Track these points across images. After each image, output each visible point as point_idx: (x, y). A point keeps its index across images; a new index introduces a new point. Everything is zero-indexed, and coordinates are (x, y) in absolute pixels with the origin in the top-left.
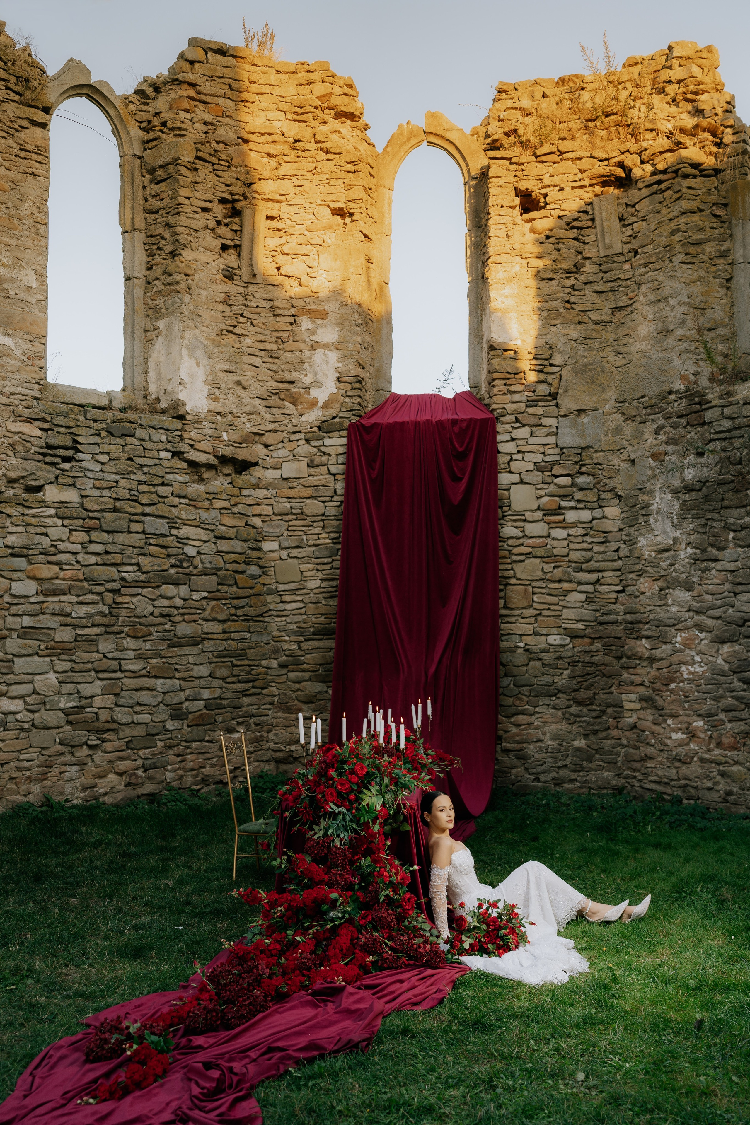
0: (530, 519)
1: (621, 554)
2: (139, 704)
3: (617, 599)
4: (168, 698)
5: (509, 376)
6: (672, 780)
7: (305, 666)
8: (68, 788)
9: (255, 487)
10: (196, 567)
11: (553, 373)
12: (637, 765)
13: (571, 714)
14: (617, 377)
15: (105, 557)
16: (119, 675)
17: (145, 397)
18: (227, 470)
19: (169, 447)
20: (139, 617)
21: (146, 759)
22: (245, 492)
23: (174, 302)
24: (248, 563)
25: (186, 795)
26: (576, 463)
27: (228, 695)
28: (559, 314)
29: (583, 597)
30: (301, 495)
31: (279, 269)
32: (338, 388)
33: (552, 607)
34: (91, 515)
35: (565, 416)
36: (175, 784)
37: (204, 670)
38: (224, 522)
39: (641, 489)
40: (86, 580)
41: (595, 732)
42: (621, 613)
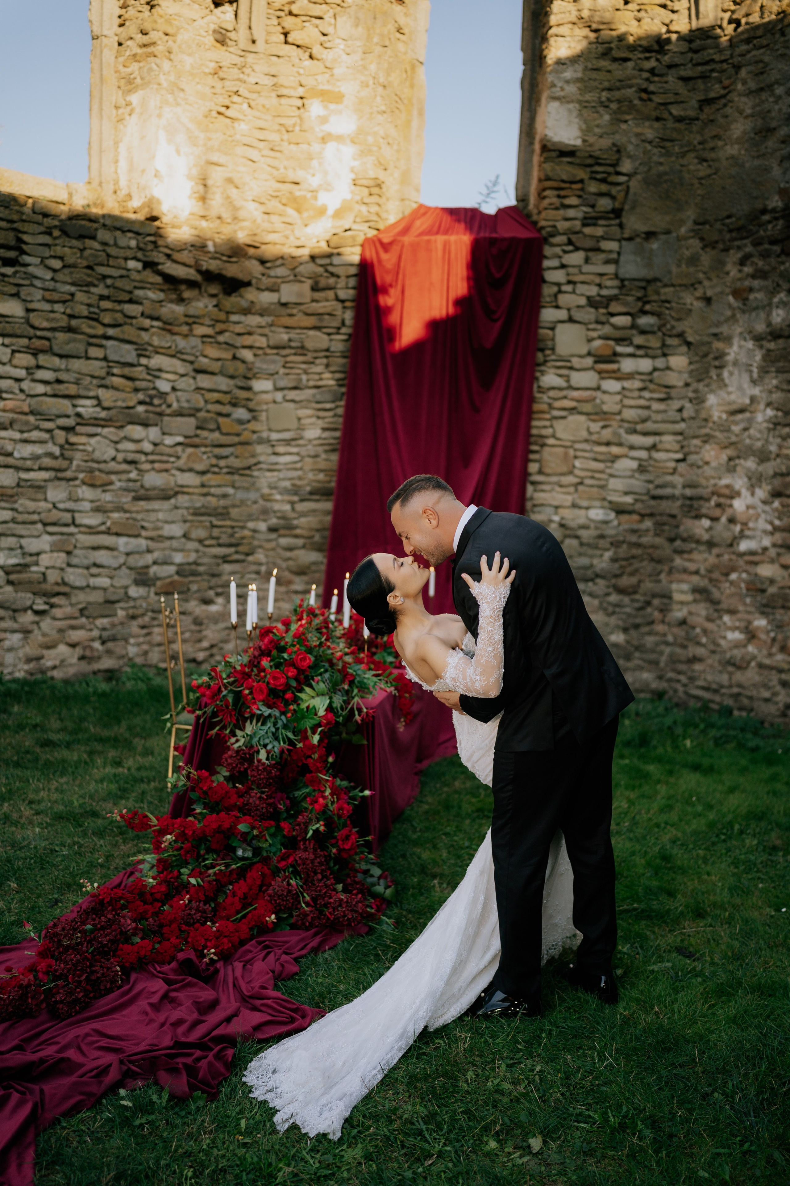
0: (577, 366)
1: (686, 414)
2: (95, 565)
3: (675, 470)
4: (132, 561)
5: (564, 185)
6: (722, 687)
7: (298, 531)
8: (9, 658)
9: (246, 312)
10: (169, 406)
11: (618, 184)
12: (682, 667)
13: (609, 603)
14: (699, 192)
15: (57, 386)
16: (72, 529)
17: (115, 192)
18: (214, 289)
19: (140, 255)
20: (98, 462)
21: (104, 629)
22: (234, 318)
23: (150, 70)
24: (234, 405)
25: (151, 673)
26: (639, 299)
27: (205, 560)
28: (632, 107)
29: (634, 465)
30: (303, 324)
31: (286, 34)
32: (352, 192)
33: (597, 475)
34: (39, 333)
35: (630, 239)
36: (139, 660)
37: (176, 530)
38: (206, 353)
39: (715, 335)
40: (32, 413)
41: (637, 627)
42: (680, 487)
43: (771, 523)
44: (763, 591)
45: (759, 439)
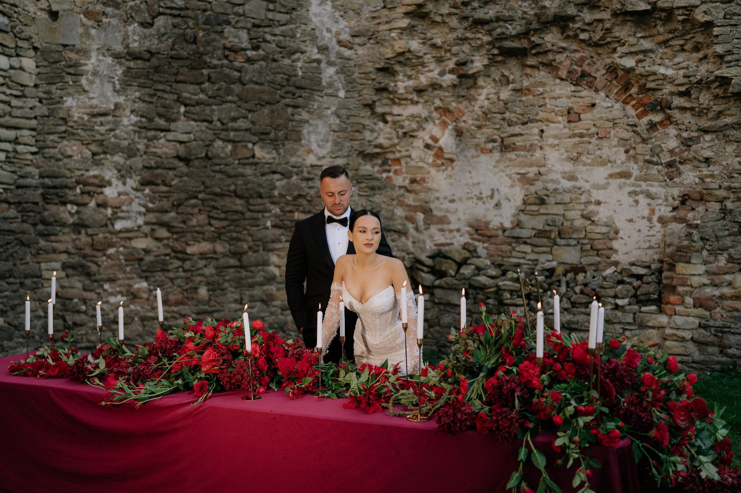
3: (33, 161)
39: (65, 46)
42: (37, 177)
43: (145, 206)
44: (141, 260)
45: (125, 139)
